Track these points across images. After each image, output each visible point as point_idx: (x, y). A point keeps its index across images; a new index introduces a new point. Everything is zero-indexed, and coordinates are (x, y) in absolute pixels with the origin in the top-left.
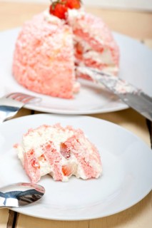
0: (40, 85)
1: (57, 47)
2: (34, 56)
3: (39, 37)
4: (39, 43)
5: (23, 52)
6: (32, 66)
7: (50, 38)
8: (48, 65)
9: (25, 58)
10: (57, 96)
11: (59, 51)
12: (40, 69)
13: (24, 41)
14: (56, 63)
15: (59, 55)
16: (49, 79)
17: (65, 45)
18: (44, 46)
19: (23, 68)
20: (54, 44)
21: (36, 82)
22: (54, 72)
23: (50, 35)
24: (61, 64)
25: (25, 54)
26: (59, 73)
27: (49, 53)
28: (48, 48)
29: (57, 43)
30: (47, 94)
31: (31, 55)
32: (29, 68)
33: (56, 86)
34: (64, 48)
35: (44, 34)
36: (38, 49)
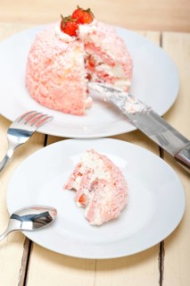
0: (51, 101)
1: (68, 66)
2: (46, 74)
3: (50, 56)
4: (50, 62)
5: (35, 68)
6: (44, 83)
7: (61, 57)
8: (59, 84)
9: (37, 74)
10: (69, 112)
11: (69, 71)
12: (52, 87)
13: (36, 56)
14: (67, 82)
15: (70, 75)
16: (61, 97)
17: (75, 65)
18: (56, 65)
19: (34, 84)
20: (64, 64)
21: (48, 99)
22: (65, 91)
23: (61, 54)
24: (72, 84)
25: (37, 71)
26: (70, 92)
27: (59, 73)
28: (59, 67)
29: (68, 62)
30: (58, 110)
31: (42, 72)
32: (41, 85)
33: (67, 104)
34: (75, 68)
35: (55, 52)
36: (49, 68)
